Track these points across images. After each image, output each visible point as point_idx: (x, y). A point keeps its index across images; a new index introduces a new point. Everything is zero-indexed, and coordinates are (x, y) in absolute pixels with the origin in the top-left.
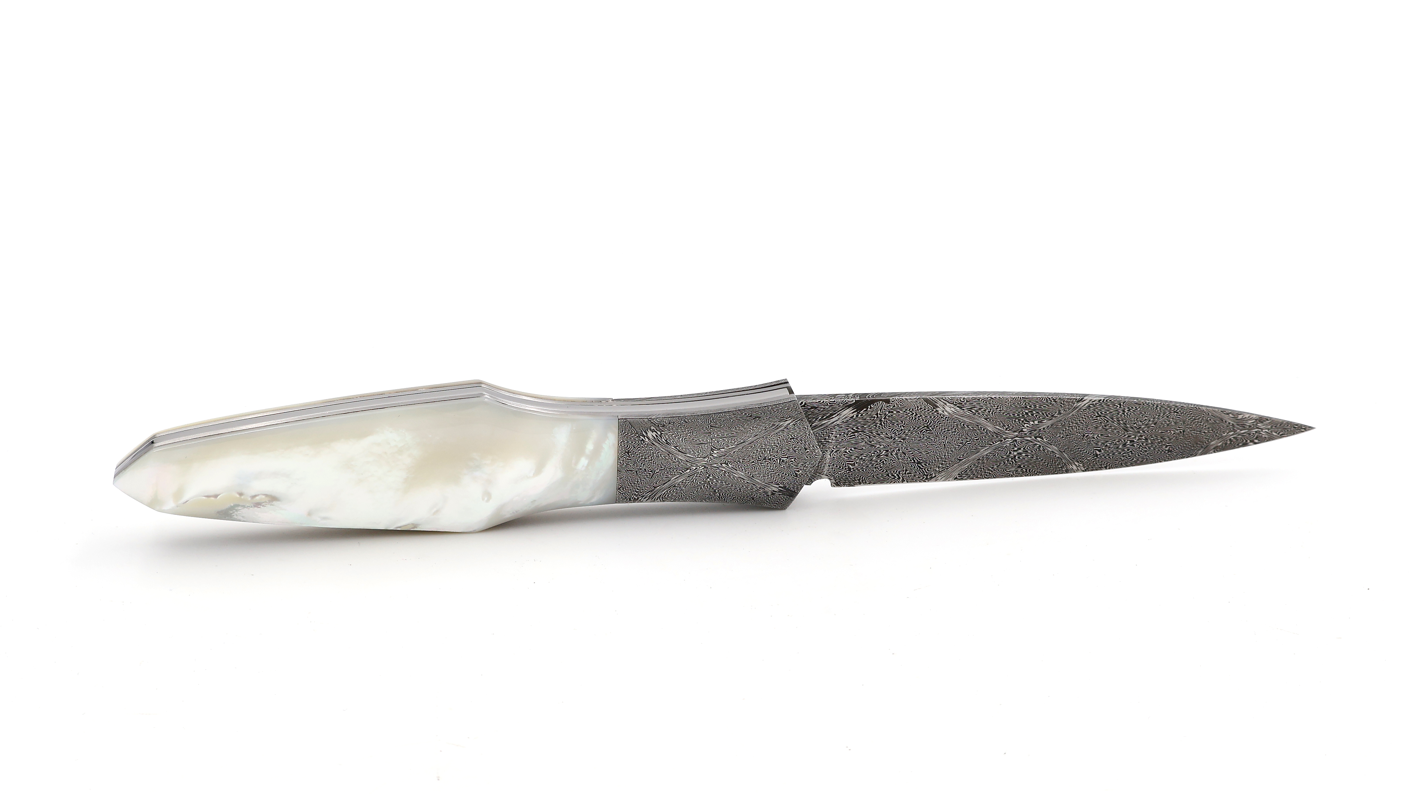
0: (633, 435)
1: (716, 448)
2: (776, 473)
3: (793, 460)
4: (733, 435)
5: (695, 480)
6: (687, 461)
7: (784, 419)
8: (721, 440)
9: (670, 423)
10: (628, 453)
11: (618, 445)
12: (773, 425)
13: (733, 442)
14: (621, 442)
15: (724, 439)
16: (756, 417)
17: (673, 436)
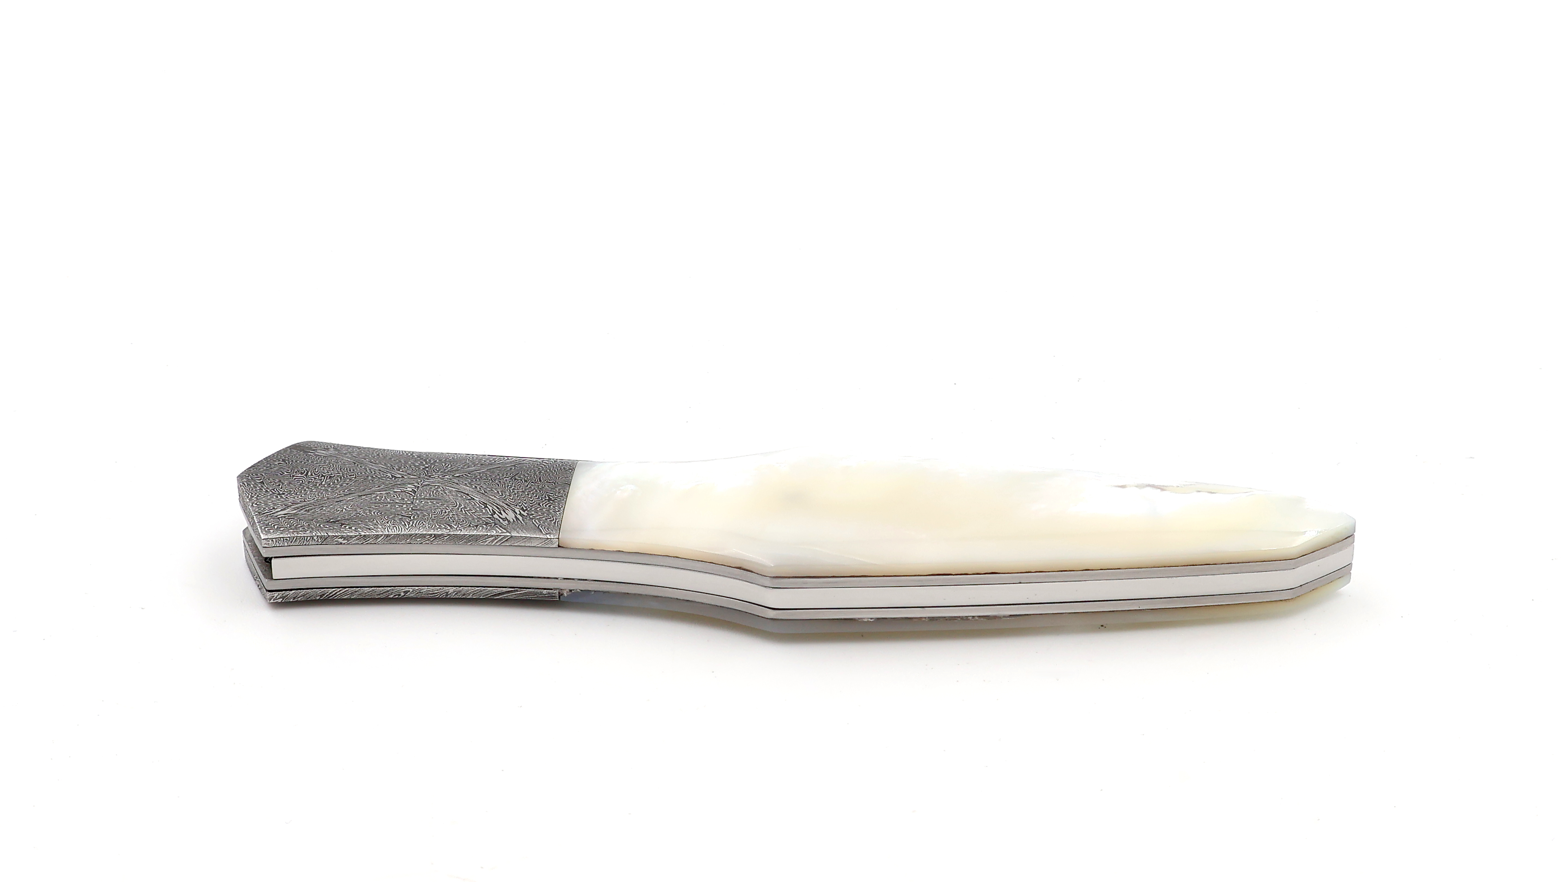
0: (538, 517)
1: (408, 493)
2: (317, 464)
3: (286, 474)
4: (376, 505)
6: (457, 484)
7: (289, 516)
8: (397, 501)
9: (477, 526)
10: (550, 499)
11: (564, 510)
12: (308, 511)
13: (378, 497)
14: (559, 511)
15: (392, 502)
16: (334, 522)
17: (474, 511)
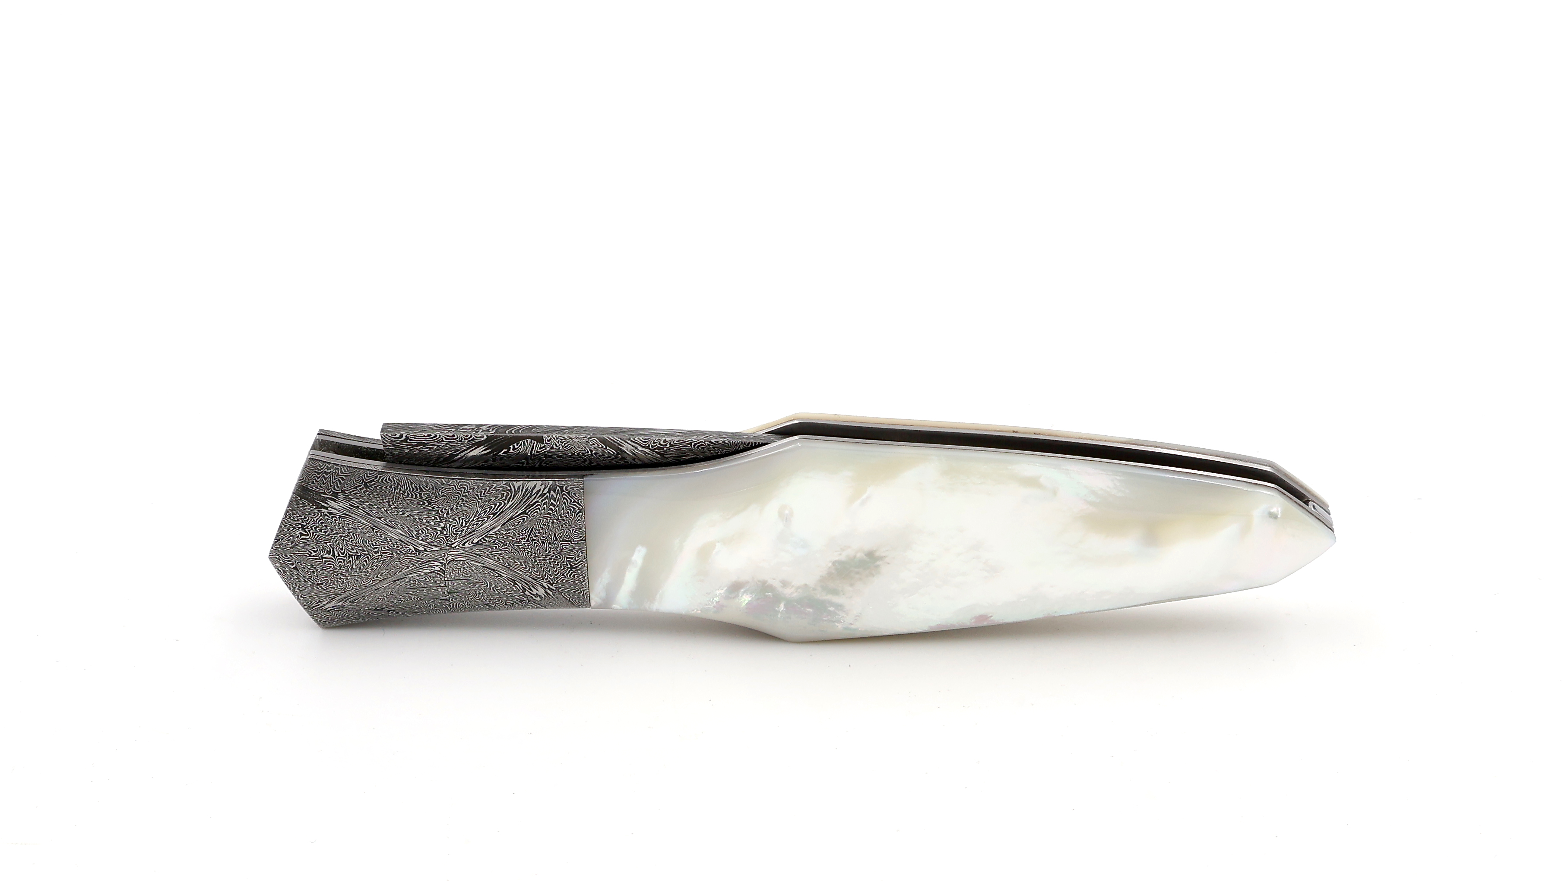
0: (566, 590)
1: (438, 574)
2: (337, 533)
3: (313, 554)
4: (413, 591)
5: (464, 525)
6: (480, 556)
7: (337, 608)
8: (431, 585)
9: (513, 604)
10: (572, 567)
11: (588, 578)
12: (353, 601)
13: (411, 582)
14: (584, 581)
15: (426, 586)
16: (381, 609)
17: (505, 590)
